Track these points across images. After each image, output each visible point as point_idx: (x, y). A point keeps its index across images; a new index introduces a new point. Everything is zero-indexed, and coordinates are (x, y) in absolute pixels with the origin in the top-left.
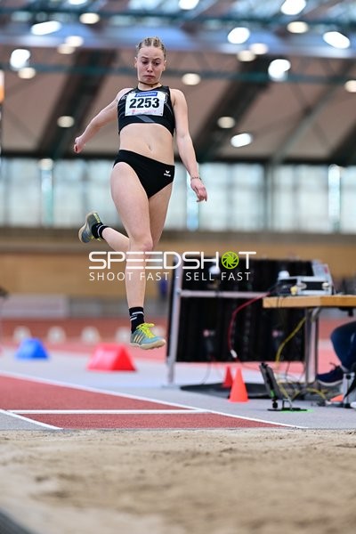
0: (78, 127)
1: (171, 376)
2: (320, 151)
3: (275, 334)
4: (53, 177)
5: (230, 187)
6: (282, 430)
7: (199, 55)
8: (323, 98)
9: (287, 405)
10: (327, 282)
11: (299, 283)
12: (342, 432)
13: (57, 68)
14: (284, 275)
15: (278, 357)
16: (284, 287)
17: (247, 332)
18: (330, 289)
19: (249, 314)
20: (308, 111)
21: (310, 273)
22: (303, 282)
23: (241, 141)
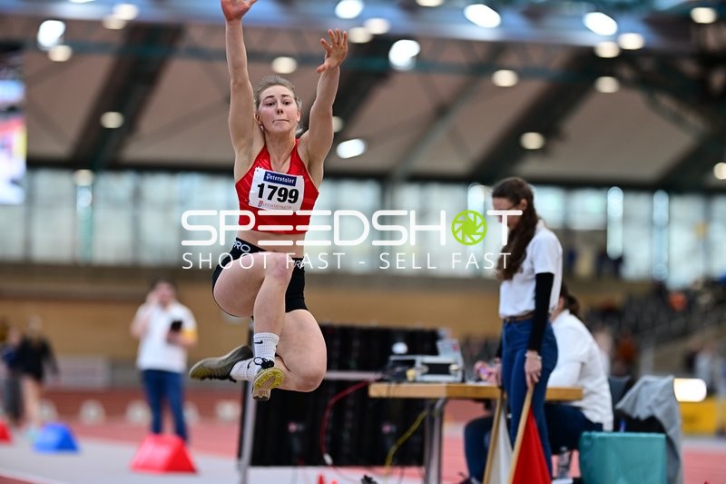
0: (130, 126)
2: (458, 164)
3: (387, 429)
4: (93, 193)
7: (296, 33)
8: (462, 94)
10: (456, 363)
11: (418, 364)
13: (101, 47)
14: (400, 348)
15: (389, 460)
16: (399, 369)
17: (348, 425)
18: (460, 374)
19: (351, 402)
20: (442, 112)
21: (435, 352)
22: (424, 364)
23: (351, 149)
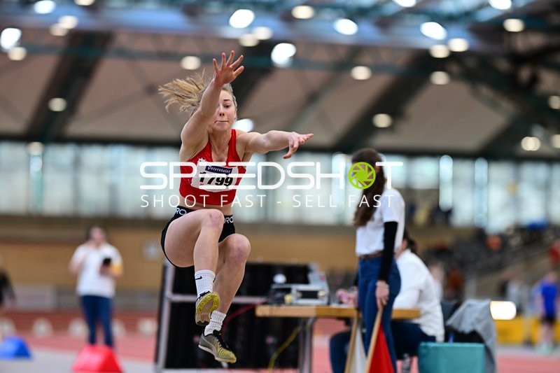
0: (71, 109)
2: (325, 138)
3: (270, 340)
4: (43, 160)
7: (200, 39)
8: (328, 85)
10: (322, 290)
11: (294, 291)
13: (49, 49)
14: (280, 279)
15: (272, 363)
16: (279, 295)
17: (240, 338)
18: (326, 299)
19: (242, 320)
20: (312, 98)
21: (306, 282)
22: (297, 291)
23: (243, 126)
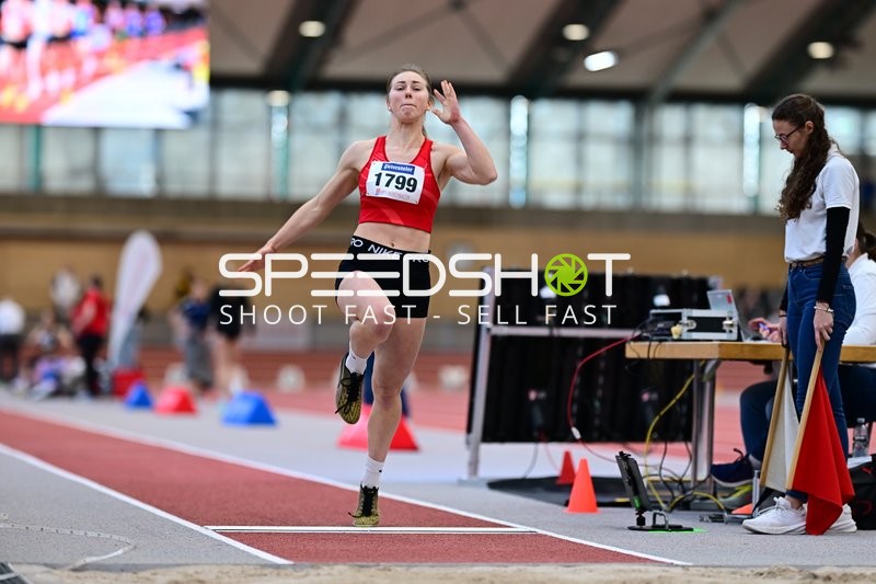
0: (333, 36)
1: (474, 464)
2: (730, 80)
3: (646, 397)
4: (289, 117)
5: (580, 137)
6: (651, 568)
9: (660, 521)
10: (731, 319)
11: (684, 320)
12: (748, 572)
14: (662, 300)
15: (649, 435)
16: (660, 325)
17: (600, 393)
18: (735, 330)
19: (602, 365)
20: (710, 16)
21: (705, 305)
22: (689, 318)
23: (600, 62)
